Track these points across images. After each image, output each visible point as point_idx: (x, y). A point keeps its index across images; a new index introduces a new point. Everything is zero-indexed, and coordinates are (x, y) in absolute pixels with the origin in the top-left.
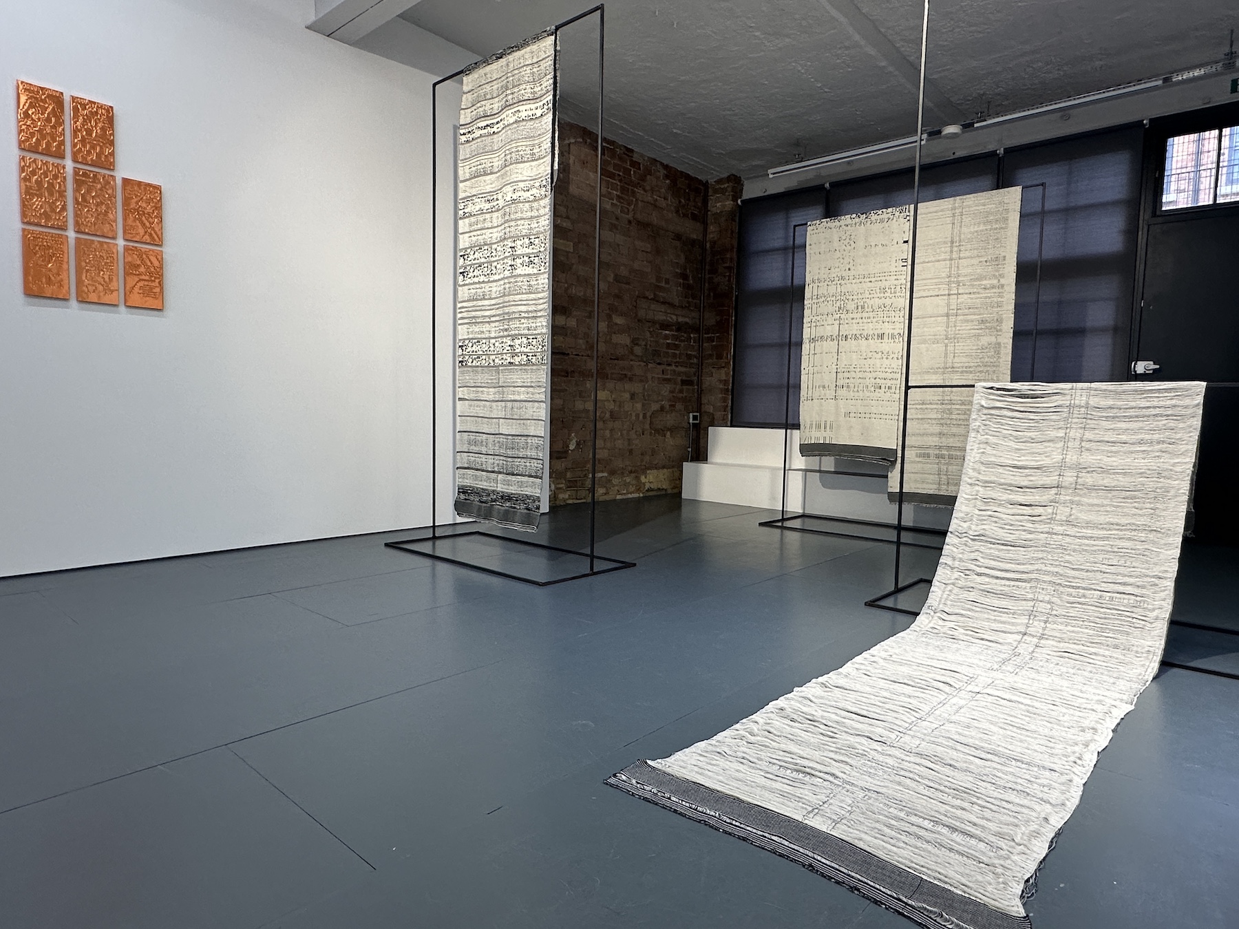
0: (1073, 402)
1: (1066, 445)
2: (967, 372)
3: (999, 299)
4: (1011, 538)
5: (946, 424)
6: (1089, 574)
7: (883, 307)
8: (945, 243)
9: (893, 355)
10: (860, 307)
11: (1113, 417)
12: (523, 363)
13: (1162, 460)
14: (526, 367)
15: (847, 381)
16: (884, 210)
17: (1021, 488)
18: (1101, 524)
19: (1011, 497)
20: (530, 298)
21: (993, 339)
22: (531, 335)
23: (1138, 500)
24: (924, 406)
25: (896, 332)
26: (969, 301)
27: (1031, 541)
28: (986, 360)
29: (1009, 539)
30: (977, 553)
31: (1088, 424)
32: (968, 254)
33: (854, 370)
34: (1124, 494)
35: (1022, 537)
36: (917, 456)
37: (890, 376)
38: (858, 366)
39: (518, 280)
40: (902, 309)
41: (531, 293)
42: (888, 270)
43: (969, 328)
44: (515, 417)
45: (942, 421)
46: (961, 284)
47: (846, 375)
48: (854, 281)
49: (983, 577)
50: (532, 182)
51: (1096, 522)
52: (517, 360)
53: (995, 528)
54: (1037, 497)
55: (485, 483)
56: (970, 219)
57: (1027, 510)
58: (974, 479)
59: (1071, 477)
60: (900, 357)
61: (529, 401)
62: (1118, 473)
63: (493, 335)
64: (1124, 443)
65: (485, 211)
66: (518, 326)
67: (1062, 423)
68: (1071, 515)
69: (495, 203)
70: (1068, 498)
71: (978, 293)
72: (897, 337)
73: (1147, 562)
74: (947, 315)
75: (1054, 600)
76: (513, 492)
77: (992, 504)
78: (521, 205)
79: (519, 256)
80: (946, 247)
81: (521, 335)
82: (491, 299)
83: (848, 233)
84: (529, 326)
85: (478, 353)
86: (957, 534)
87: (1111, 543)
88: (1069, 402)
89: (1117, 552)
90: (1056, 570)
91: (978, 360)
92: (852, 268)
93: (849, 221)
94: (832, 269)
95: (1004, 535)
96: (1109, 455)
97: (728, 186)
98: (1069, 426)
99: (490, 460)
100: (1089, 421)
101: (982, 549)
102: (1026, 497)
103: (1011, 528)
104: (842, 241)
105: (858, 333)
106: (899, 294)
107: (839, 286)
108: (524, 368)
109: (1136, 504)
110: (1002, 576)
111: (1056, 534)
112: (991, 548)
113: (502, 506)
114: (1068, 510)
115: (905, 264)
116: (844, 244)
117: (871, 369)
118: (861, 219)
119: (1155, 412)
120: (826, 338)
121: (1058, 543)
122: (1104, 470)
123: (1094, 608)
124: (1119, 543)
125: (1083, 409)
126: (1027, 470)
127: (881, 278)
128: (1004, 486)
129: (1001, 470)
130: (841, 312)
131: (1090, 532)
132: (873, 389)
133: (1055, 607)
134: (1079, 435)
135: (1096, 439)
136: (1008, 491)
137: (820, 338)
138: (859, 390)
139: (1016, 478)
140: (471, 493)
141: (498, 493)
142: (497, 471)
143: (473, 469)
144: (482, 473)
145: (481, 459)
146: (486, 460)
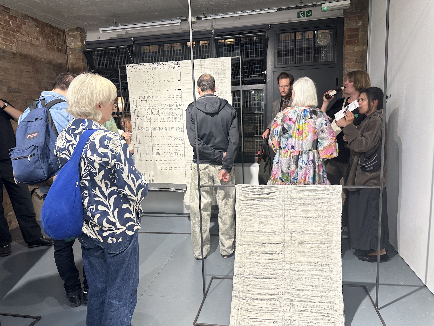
0: (284, 196)
1: (284, 219)
4: (265, 274)
6: (305, 292)
7: (172, 113)
9: (180, 138)
10: (160, 113)
11: (304, 204)
13: (328, 227)
15: (158, 151)
16: (167, 62)
17: (266, 244)
18: (306, 263)
19: (261, 249)
23: (320, 248)
25: (179, 126)
27: (275, 275)
30: (250, 286)
31: (293, 207)
33: (161, 145)
34: (314, 246)
35: (270, 272)
37: (179, 149)
38: (163, 144)
40: (181, 115)
42: (173, 95)
47: (157, 148)
48: (156, 99)
49: (256, 301)
51: (303, 261)
53: (256, 269)
54: (274, 249)
56: (209, 71)
57: (271, 257)
58: (242, 242)
59: (289, 236)
60: (183, 139)
62: (309, 234)
64: (310, 218)
67: (281, 207)
68: (291, 258)
70: (289, 248)
72: (180, 129)
73: (329, 283)
75: (291, 310)
77: (253, 255)
83: (149, 73)
86: (238, 276)
88: (282, 196)
89: (316, 278)
90: (289, 291)
92: (154, 92)
93: (149, 66)
95: (262, 272)
96: (304, 224)
97: (77, 34)
98: (284, 208)
100: (293, 206)
101: (253, 283)
102: (269, 249)
103: (263, 268)
104: (146, 77)
105: (161, 126)
106: (179, 108)
107: (148, 101)
109: (320, 251)
110: (264, 298)
111: (286, 270)
112: (256, 282)
114: (289, 255)
115: (180, 92)
116: (148, 79)
117: (170, 145)
118: (155, 66)
119: (322, 201)
120: (144, 129)
121: (288, 275)
122: (303, 233)
123: (310, 313)
124: (316, 273)
125: (289, 199)
126: (267, 234)
127: (169, 99)
128: (257, 244)
129: (255, 234)
130: (151, 115)
131: (302, 267)
132: (171, 155)
133: (293, 315)
134: (289, 214)
135: (297, 216)
136: (259, 246)
137: (141, 129)
138: (165, 156)
139: (263, 238)
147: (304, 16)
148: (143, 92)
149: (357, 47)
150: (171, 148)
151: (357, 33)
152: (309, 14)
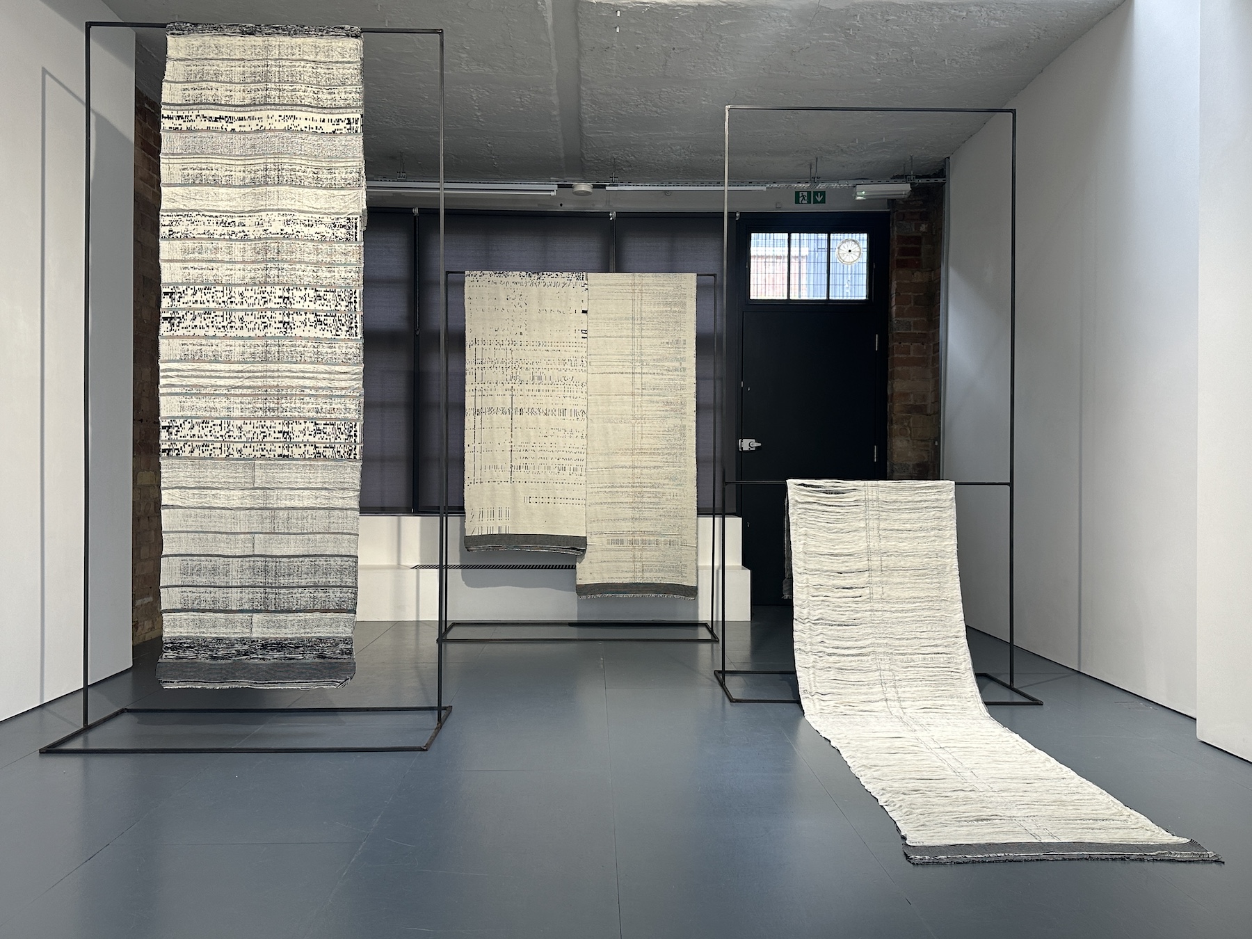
0: (867, 497)
1: (868, 534)
2: (655, 454)
3: (682, 382)
4: (844, 618)
5: (638, 508)
6: (909, 641)
7: (563, 379)
8: (627, 319)
9: (577, 434)
10: (536, 378)
11: (899, 510)
12: (307, 456)
13: (937, 544)
14: (313, 463)
15: (525, 461)
16: (559, 273)
17: (841, 573)
18: (906, 599)
19: (835, 582)
20: (320, 370)
21: (678, 422)
22: (323, 419)
23: (927, 577)
24: (615, 490)
25: (579, 409)
26: (653, 381)
27: (859, 619)
28: (673, 442)
29: (842, 620)
30: (822, 636)
31: (881, 516)
32: (650, 333)
33: (533, 448)
34: (917, 573)
35: (852, 616)
36: (608, 543)
37: (575, 456)
38: (537, 444)
39: (299, 343)
40: (584, 384)
41: (318, 363)
42: (568, 341)
43: (654, 409)
44: (295, 530)
45: (634, 505)
46: (645, 364)
47: (524, 454)
48: (529, 347)
49: (833, 657)
50: (317, 216)
51: (903, 597)
52: (296, 452)
53: (828, 611)
54: (855, 580)
55: (223, 630)
56: (650, 298)
57: (850, 592)
58: (803, 569)
59: (877, 561)
60: (584, 436)
61: (319, 508)
62: (909, 556)
63: (237, 413)
64: (909, 530)
65: (215, 236)
66: (298, 405)
67: (862, 515)
68: (883, 594)
69: (237, 229)
70: (878, 579)
71: (662, 374)
72: (580, 414)
73: (945, 626)
74: (633, 395)
75: (892, 667)
76: (290, 636)
77: (821, 589)
78: (301, 243)
79: (297, 312)
80: (628, 323)
81: (305, 418)
82: (229, 362)
83: (518, 292)
84: (319, 407)
85: (205, 438)
86: (800, 620)
87: (918, 614)
88: (864, 497)
89: (924, 621)
90: (885, 641)
91: (666, 442)
92: (525, 333)
93: (518, 279)
94: (501, 330)
95: (838, 616)
96: (900, 540)
98: (867, 517)
99: (235, 594)
100: (881, 513)
101: (824, 631)
102: (846, 581)
103: (840, 609)
104: (511, 300)
105: (536, 407)
106: (581, 368)
107: (509, 351)
108: (308, 463)
109: (927, 580)
110: (847, 653)
111: (876, 611)
112: (831, 630)
113: (264, 659)
114: (880, 589)
115: (585, 335)
116: (513, 304)
117: (553, 449)
118: (532, 278)
119: (926, 504)
120: (495, 410)
121: (880, 619)
122: (899, 554)
123: (923, 669)
124: (922, 612)
125: (875, 503)
126: (843, 558)
127: (559, 348)
128: (828, 573)
129: (822, 558)
130: (514, 381)
131: (901, 606)
132: (556, 470)
133: (896, 674)
134: (876, 525)
135: (890, 528)
136: (831, 577)
137: (487, 410)
138: (540, 471)
139: (836, 565)
140: (190, 647)
141: (254, 641)
142: (251, 609)
143: (193, 610)
144: (215, 614)
145: (212, 595)
146: (225, 595)
147: (809, 202)
148: (500, 332)
149: (917, 274)
150: (556, 455)
151: (918, 246)
152: (819, 199)
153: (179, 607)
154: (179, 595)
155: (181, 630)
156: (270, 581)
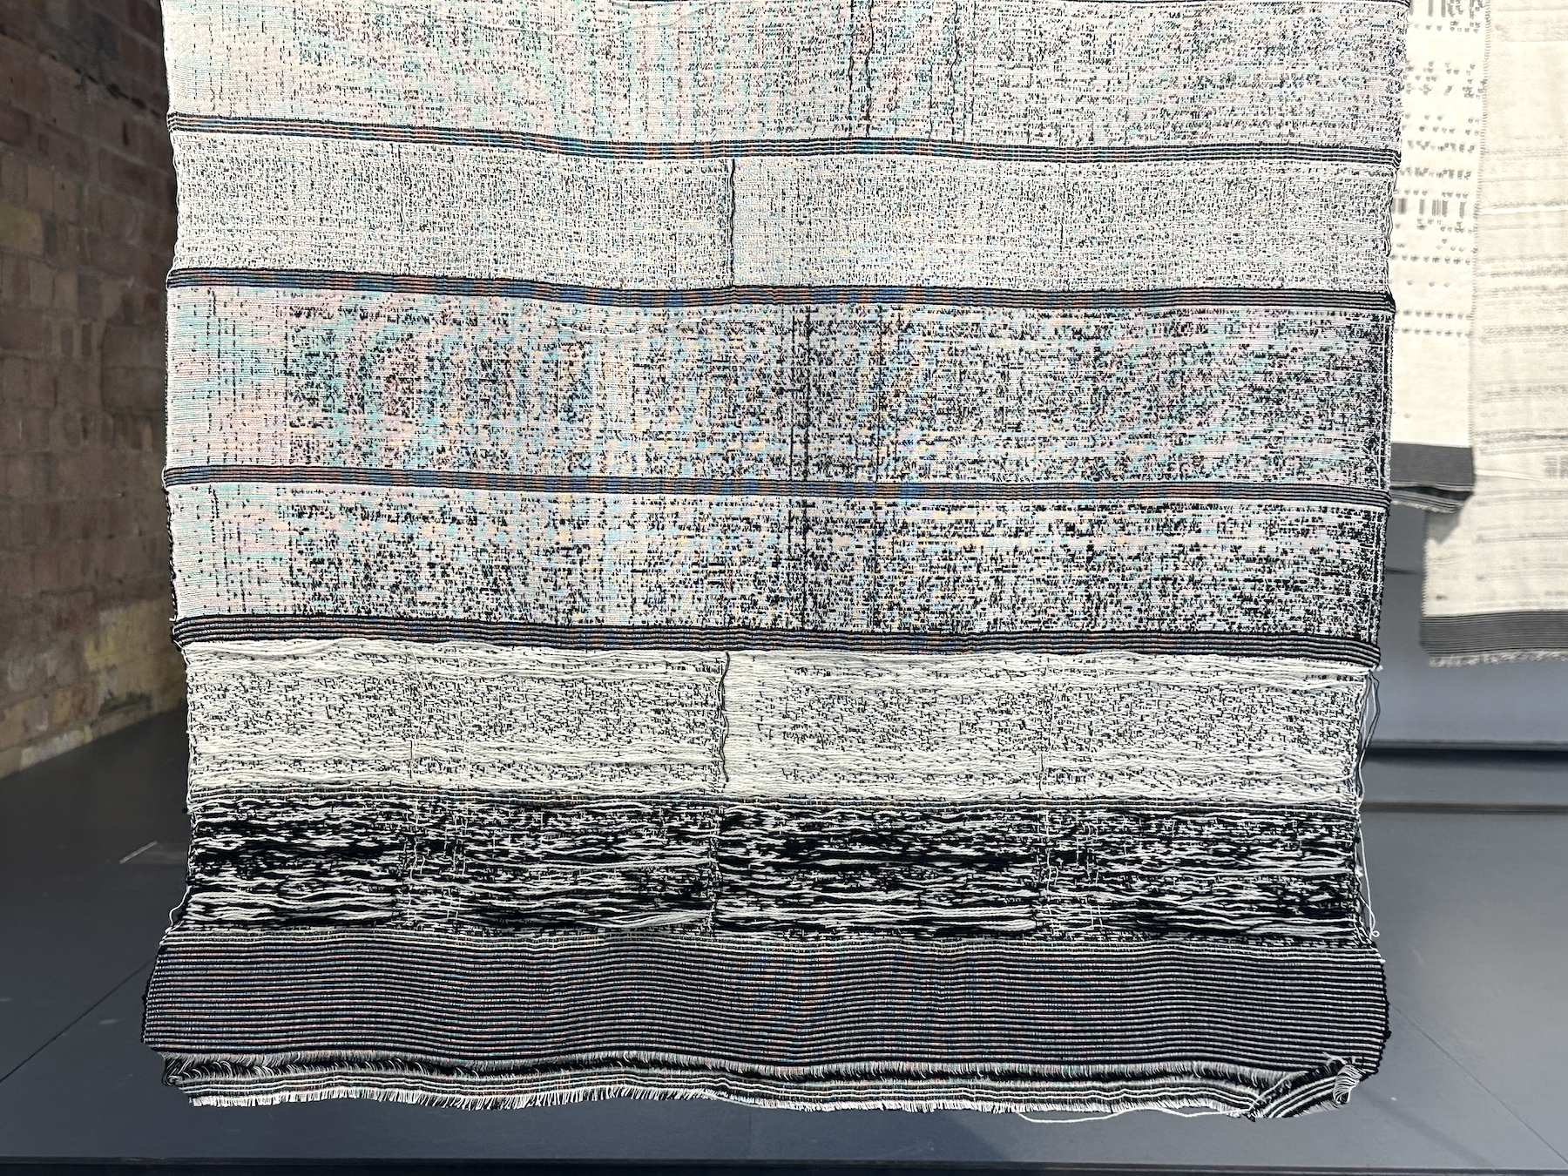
99: (619, 531)
140: (353, 852)
141: (737, 820)
142: (715, 620)
143: (365, 624)
144: (504, 654)
145: (486, 532)
146: (564, 536)
153: (283, 600)
154: (284, 529)
155: (295, 746)
156: (839, 449)
